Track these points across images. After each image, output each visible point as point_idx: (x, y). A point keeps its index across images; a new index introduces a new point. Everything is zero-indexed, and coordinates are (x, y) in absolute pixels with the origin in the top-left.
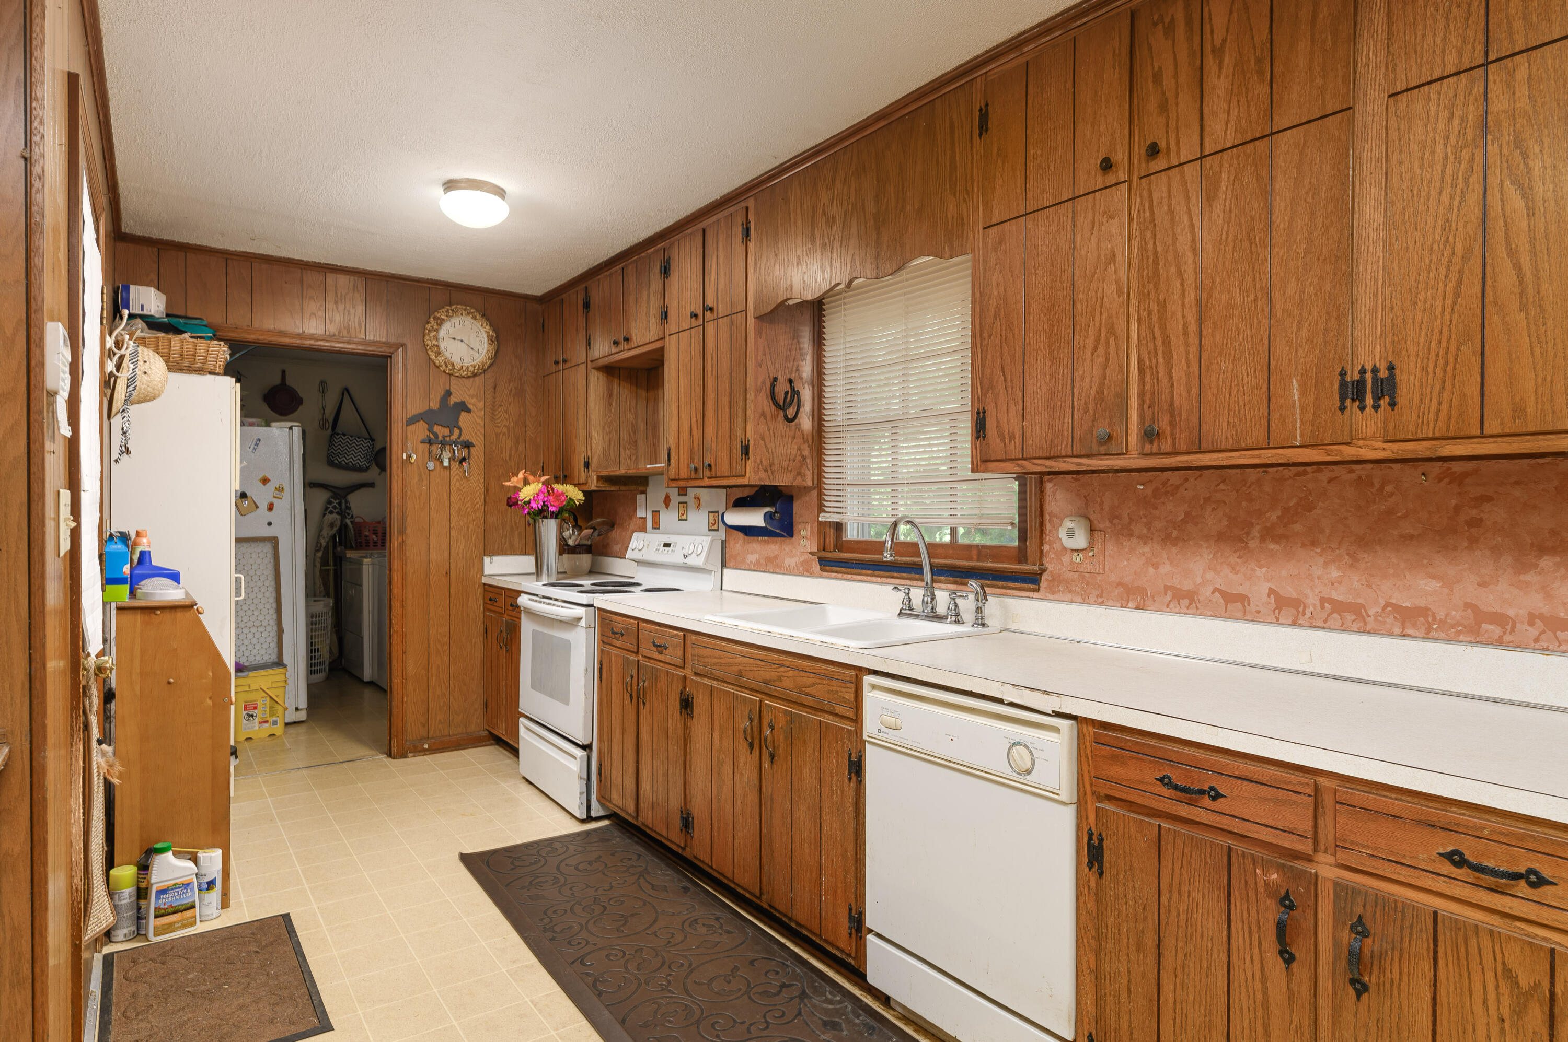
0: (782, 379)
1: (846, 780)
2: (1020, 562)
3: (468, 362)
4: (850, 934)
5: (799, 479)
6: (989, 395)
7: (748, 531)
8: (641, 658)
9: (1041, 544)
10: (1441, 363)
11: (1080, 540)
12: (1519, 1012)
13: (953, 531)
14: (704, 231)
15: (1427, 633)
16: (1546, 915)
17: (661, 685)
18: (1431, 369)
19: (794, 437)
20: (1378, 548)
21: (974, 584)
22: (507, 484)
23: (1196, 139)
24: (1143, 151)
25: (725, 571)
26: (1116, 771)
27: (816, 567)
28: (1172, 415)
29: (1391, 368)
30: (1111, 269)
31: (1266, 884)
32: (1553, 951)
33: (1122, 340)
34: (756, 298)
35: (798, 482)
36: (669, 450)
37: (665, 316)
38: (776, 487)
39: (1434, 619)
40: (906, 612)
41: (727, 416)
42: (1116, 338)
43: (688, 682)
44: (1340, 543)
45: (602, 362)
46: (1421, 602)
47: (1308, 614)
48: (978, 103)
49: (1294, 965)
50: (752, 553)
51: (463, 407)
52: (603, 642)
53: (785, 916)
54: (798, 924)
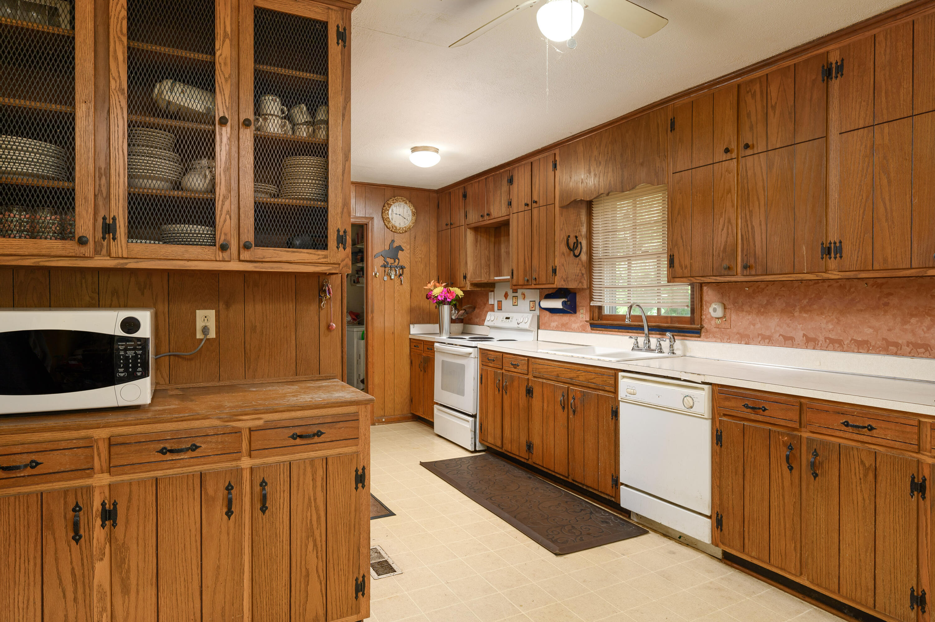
0: (572, 236)
1: (610, 419)
2: (691, 324)
3: (402, 225)
4: (613, 487)
5: (580, 284)
6: (676, 248)
7: (553, 311)
8: (504, 371)
9: (701, 315)
10: (858, 241)
11: (719, 313)
12: (866, 475)
13: (659, 310)
14: (532, 163)
15: (868, 351)
16: (874, 440)
17: (516, 384)
18: (854, 243)
19: (578, 264)
20: (848, 315)
21: (668, 334)
22: (426, 287)
23: (764, 143)
24: (743, 145)
25: (539, 331)
26: (727, 404)
27: (589, 328)
28: (755, 259)
29: (840, 242)
30: (729, 196)
31: (783, 442)
32: (876, 452)
33: (735, 226)
34: (560, 196)
35: (580, 286)
36: (512, 270)
37: (510, 204)
38: (567, 289)
39: (871, 345)
40: (636, 348)
41: (545, 254)
42: (732, 225)
43: (530, 381)
44: (833, 313)
45: (473, 225)
46: (866, 338)
47: (820, 345)
48: (670, 117)
49: (793, 471)
50: (554, 322)
51: (400, 248)
52: (483, 365)
53: (581, 484)
54: (587, 486)
